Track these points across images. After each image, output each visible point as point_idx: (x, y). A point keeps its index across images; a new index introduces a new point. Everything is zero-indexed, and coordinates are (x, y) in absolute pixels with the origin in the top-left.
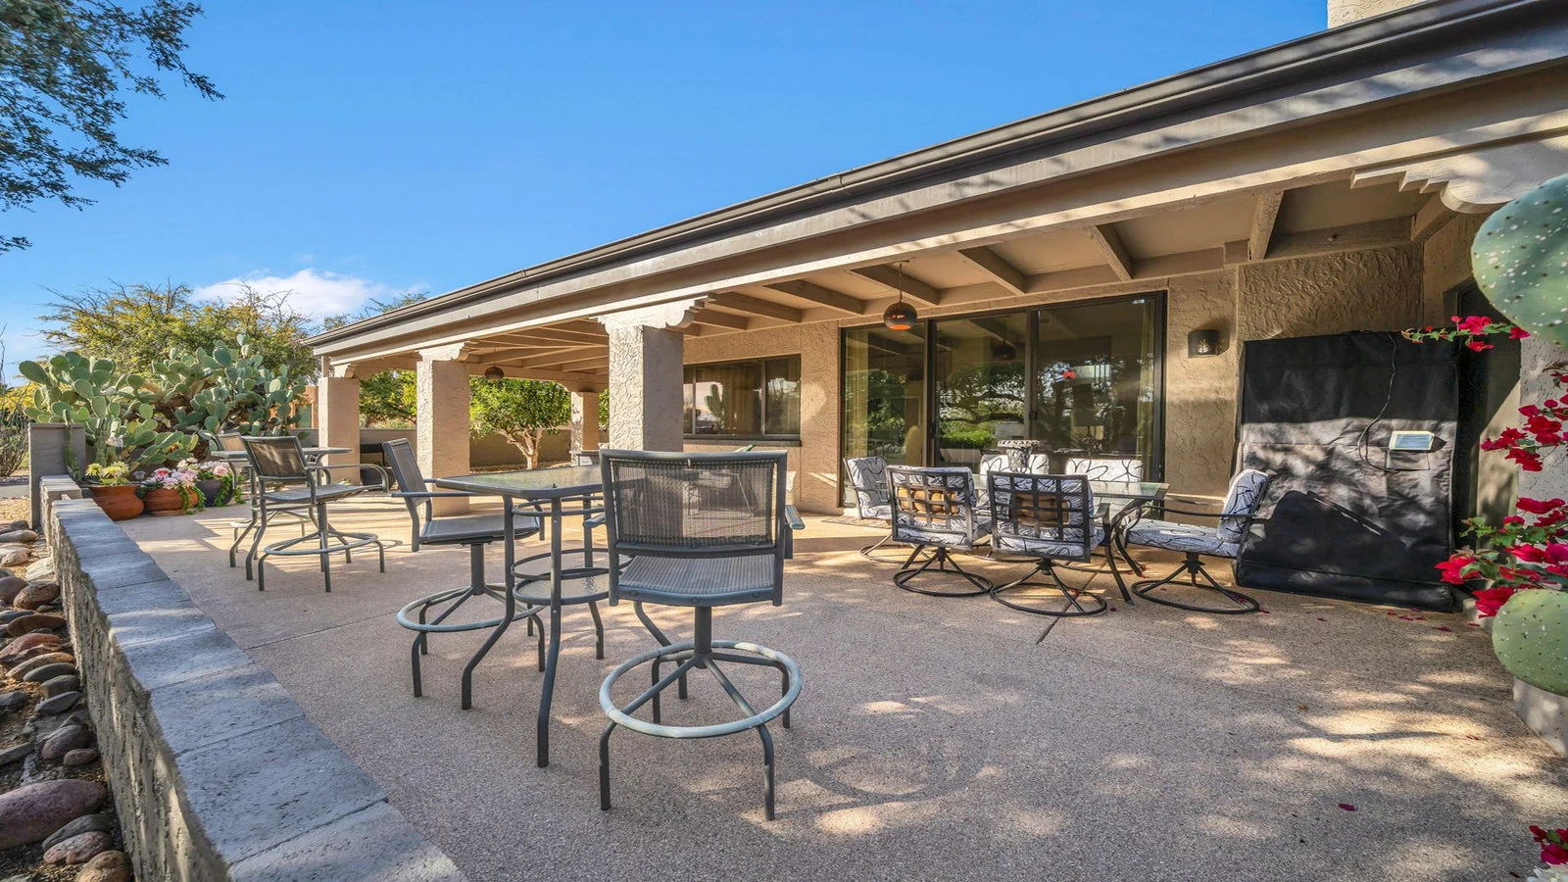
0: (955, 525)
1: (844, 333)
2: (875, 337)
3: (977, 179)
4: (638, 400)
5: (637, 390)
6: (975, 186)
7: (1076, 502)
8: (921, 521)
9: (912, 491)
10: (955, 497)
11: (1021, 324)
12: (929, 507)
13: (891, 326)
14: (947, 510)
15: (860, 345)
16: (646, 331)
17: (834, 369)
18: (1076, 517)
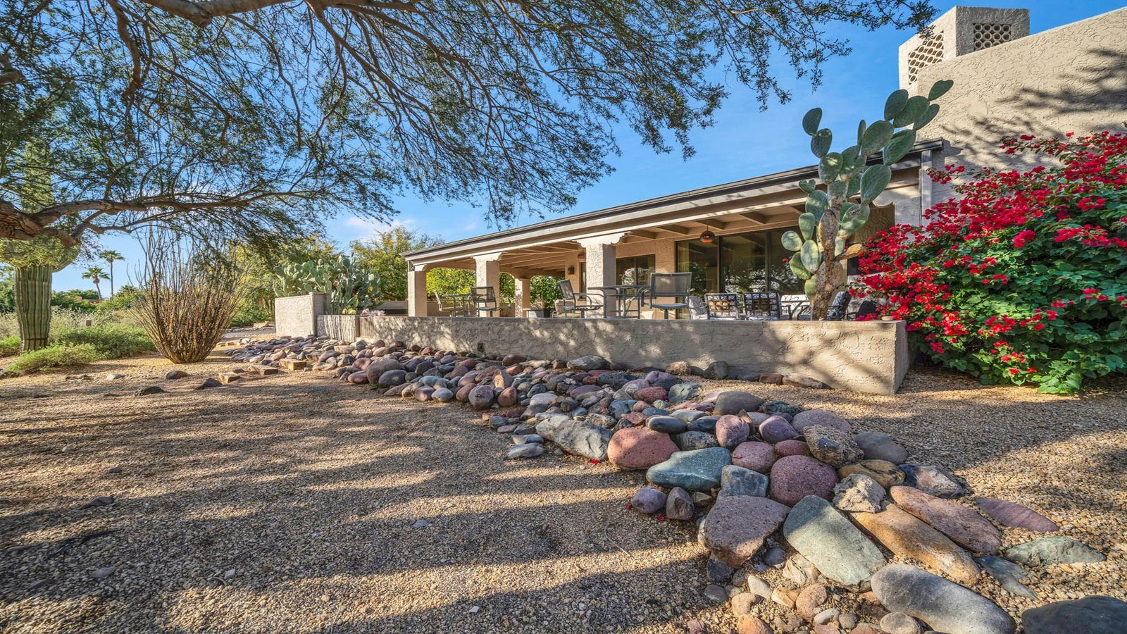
0: (732, 314)
1: (677, 244)
2: (692, 245)
3: (735, 194)
4: (601, 273)
5: (600, 270)
6: (735, 196)
7: (775, 301)
8: (719, 314)
9: (715, 302)
10: (732, 303)
11: (764, 236)
12: (722, 308)
13: (703, 241)
14: (729, 309)
15: (685, 250)
16: (604, 245)
17: (673, 261)
18: (775, 307)
